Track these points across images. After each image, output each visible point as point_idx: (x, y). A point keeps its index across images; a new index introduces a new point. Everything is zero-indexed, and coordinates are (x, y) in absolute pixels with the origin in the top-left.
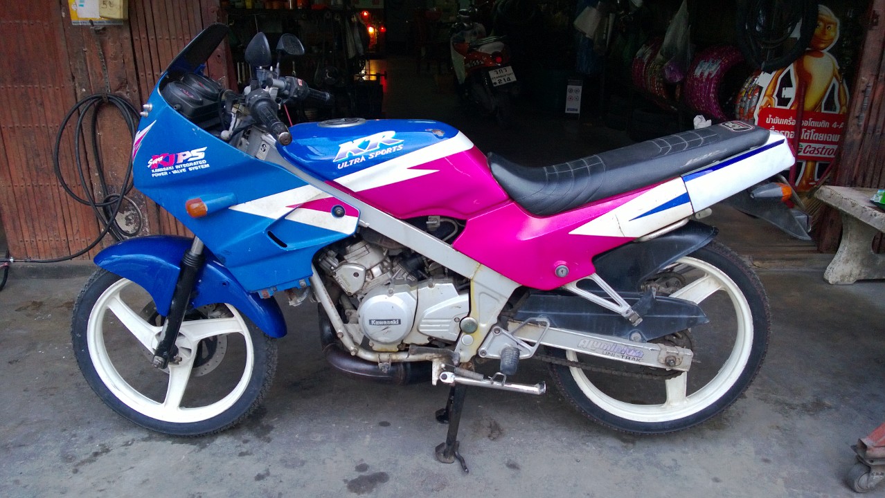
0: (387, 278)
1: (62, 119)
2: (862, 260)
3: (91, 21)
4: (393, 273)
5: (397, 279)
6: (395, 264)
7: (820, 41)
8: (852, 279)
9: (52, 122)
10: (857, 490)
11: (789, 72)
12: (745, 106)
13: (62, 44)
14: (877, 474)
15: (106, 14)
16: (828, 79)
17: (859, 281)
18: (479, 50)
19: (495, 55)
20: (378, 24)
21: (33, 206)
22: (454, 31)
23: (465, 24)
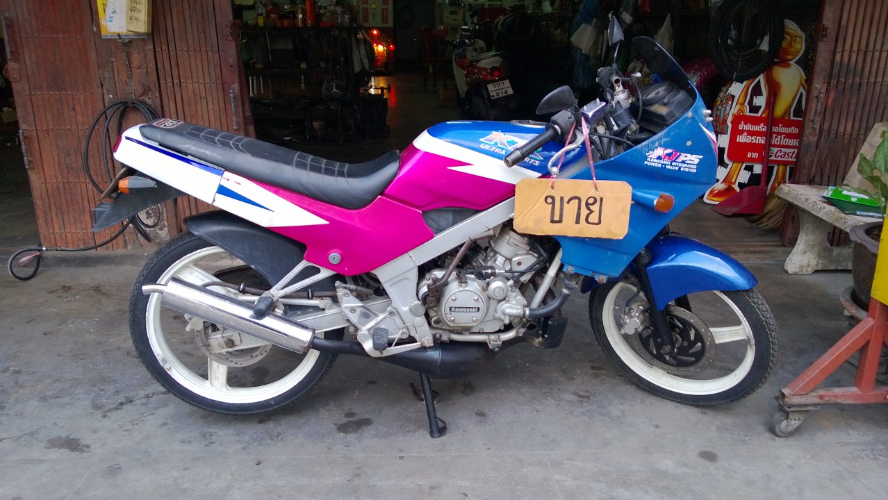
1: (92, 123)
2: (819, 251)
3: (119, 35)
7: (787, 53)
8: (810, 269)
9: (83, 125)
10: (779, 434)
11: (759, 81)
12: (720, 114)
13: (92, 56)
14: (795, 419)
15: (132, 29)
16: (796, 88)
17: (816, 271)
18: (479, 65)
19: (493, 69)
20: (387, 42)
21: (63, 201)
22: (455, 47)
23: (466, 41)
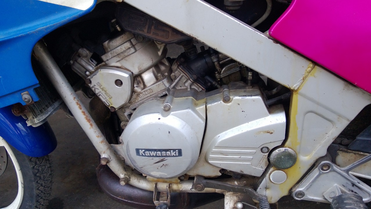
0: (162, 87)
4: (171, 80)
5: (178, 88)
6: (174, 67)
